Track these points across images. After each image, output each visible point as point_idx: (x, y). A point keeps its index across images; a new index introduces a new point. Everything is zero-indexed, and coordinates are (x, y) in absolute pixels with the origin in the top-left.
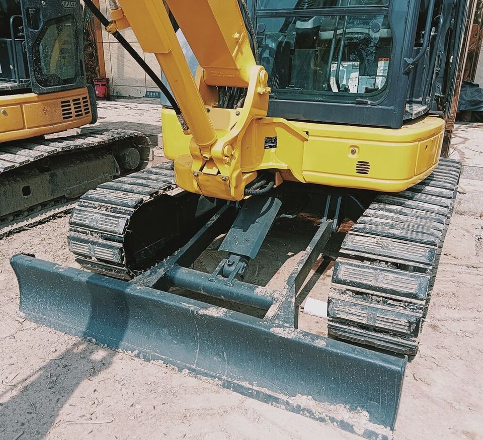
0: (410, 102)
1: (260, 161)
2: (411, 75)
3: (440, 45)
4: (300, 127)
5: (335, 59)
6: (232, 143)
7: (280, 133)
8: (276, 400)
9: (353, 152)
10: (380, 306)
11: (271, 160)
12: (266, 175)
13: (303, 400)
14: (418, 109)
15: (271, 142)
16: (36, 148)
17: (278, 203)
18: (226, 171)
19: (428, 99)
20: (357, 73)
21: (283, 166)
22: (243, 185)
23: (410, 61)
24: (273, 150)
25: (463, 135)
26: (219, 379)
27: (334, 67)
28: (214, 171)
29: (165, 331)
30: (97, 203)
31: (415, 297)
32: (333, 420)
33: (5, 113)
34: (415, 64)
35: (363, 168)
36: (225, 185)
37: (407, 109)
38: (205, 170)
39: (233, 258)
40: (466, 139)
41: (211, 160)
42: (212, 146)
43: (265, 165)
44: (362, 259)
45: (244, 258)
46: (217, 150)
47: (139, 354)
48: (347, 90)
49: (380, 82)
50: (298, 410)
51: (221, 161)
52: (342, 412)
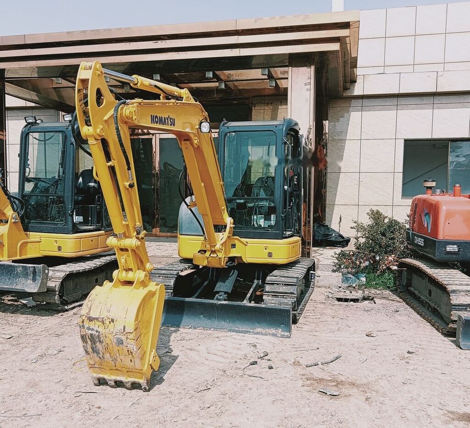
0: (285, 231)
1: (229, 253)
2: (284, 220)
3: (295, 208)
4: (244, 240)
5: (256, 214)
6: (222, 245)
7: (236, 242)
8: (249, 332)
9: (266, 249)
10: (282, 299)
11: (234, 253)
12: (232, 259)
13: (259, 330)
14: (288, 233)
15: (234, 246)
16: (101, 258)
17: (236, 272)
18: (220, 255)
19: (293, 229)
20: (263, 220)
21: (238, 255)
22: (225, 262)
23: (283, 215)
24: (234, 249)
25: (321, 252)
26: (226, 329)
27: (255, 217)
28: (215, 255)
29: (202, 316)
30: (157, 275)
31: (293, 294)
32: (269, 334)
33: (92, 240)
34: (286, 217)
35: (270, 255)
36: (219, 260)
37: (284, 232)
38: (211, 255)
39: (221, 293)
40: (322, 254)
41: (215, 251)
42: (215, 245)
43: (231, 255)
44: (274, 284)
45: (226, 293)
46: (218, 247)
47: (191, 327)
48: (261, 226)
49: (273, 223)
50: (258, 333)
51: (219, 251)
52: (273, 331)
